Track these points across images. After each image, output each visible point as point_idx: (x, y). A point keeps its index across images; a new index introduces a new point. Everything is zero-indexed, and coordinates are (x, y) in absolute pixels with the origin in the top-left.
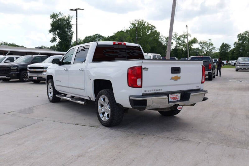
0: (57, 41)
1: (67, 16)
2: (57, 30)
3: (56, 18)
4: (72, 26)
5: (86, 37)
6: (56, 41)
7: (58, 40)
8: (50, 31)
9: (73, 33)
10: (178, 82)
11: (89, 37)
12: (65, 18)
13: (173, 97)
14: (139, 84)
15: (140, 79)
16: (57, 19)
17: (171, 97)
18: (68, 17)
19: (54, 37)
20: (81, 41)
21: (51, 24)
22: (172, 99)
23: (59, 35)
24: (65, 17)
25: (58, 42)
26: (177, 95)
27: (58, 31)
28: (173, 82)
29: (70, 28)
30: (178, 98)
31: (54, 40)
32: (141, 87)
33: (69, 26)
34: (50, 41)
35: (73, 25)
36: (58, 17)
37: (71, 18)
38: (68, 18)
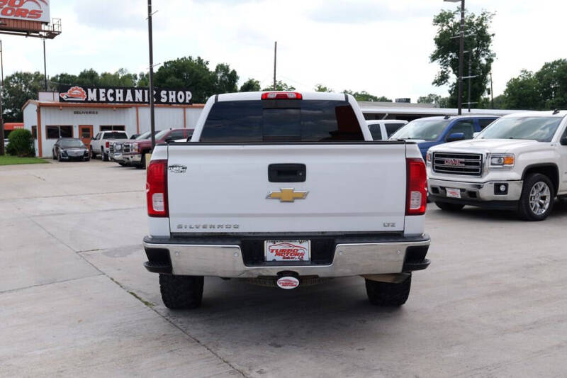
0: (449, 80)
1: (478, 15)
2: (451, 54)
3: (448, 23)
4: (492, 37)
5: (546, 65)
6: (447, 81)
7: (453, 78)
8: (434, 58)
9: (494, 58)
10: (298, 206)
11: (555, 63)
12: (474, 20)
13: (283, 250)
14: (157, 208)
15: (161, 194)
16: (451, 24)
17: (272, 248)
18: (481, 16)
19: (443, 72)
20: (530, 75)
21: (435, 39)
22: (278, 254)
23: (454, 64)
24: (473, 17)
25: (451, 84)
26: (297, 243)
27: (454, 56)
28: (276, 206)
29: (484, 46)
30: (303, 254)
31: (443, 79)
32: (166, 214)
33: (483, 38)
34: (433, 83)
35: (493, 35)
36: (454, 20)
37: (490, 18)
38: (482, 19)
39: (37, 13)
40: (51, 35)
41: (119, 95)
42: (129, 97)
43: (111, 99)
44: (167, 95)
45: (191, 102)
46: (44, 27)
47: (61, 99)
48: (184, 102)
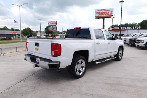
39: (111, 14)
40: (113, 18)
41: (124, 28)
42: (126, 28)
43: (122, 29)
44: (135, 27)
45: (140, 29)
46: (112, 16)
47: (112, 29)
48: (138, 29)
